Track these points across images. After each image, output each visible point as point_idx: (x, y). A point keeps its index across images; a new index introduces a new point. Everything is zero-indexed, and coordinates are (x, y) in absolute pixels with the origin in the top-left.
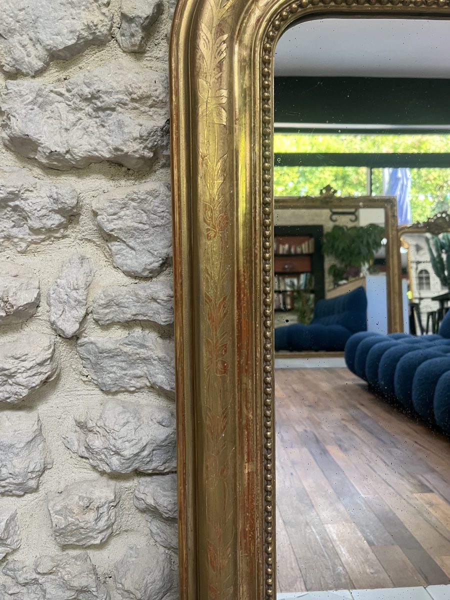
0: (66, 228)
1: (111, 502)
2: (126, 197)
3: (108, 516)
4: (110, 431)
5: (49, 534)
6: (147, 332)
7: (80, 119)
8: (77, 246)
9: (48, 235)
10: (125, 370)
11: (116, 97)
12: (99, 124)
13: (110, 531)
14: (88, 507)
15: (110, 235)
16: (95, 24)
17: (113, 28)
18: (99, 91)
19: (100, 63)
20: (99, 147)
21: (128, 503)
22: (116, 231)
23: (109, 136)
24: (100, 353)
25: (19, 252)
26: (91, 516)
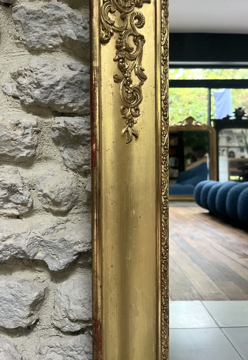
1: (34, 127)
6: (61, 3)
10: (45, 30)
14: (17, 125)
24: (28, 14)
26: (19, 132)
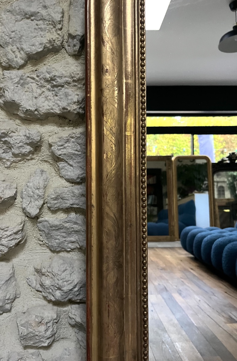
0: (33, 154)
1: (55, 320)
2: (69, 136)
3: (52, 329)
4: (56, 275)
5: (17, 338)
6: (78, 215)
7: (44, 92)
8: (39, 165)
9: (23, 157)
10: (65, 238)
11: (64, 79)
12: (54, 94)
13: (53, 338)
14: (41, 322)
15: (58, 158)
16: (54, 39)
17: (64, 42)
18: (55, 76)
19: (55, 61)
20: (54, 107)
21: (64, 321)
22: (62, 155)
23: (60, 101)
24: (51, 227)
25: (6, 167)
26: (43, 328)
